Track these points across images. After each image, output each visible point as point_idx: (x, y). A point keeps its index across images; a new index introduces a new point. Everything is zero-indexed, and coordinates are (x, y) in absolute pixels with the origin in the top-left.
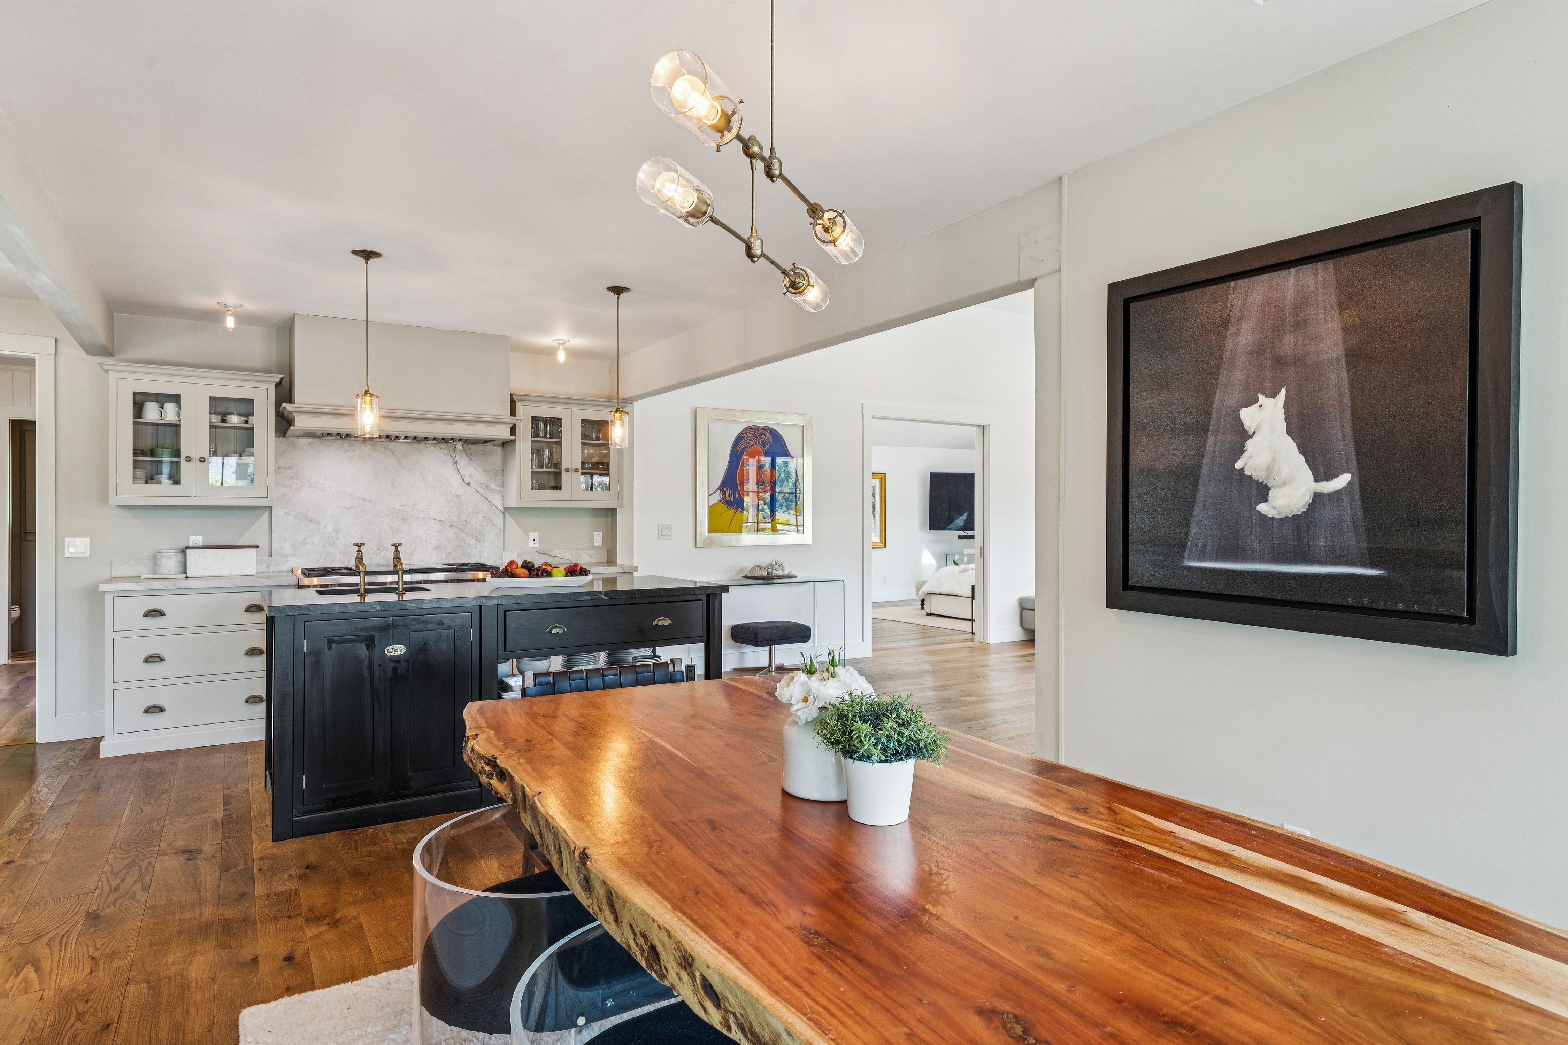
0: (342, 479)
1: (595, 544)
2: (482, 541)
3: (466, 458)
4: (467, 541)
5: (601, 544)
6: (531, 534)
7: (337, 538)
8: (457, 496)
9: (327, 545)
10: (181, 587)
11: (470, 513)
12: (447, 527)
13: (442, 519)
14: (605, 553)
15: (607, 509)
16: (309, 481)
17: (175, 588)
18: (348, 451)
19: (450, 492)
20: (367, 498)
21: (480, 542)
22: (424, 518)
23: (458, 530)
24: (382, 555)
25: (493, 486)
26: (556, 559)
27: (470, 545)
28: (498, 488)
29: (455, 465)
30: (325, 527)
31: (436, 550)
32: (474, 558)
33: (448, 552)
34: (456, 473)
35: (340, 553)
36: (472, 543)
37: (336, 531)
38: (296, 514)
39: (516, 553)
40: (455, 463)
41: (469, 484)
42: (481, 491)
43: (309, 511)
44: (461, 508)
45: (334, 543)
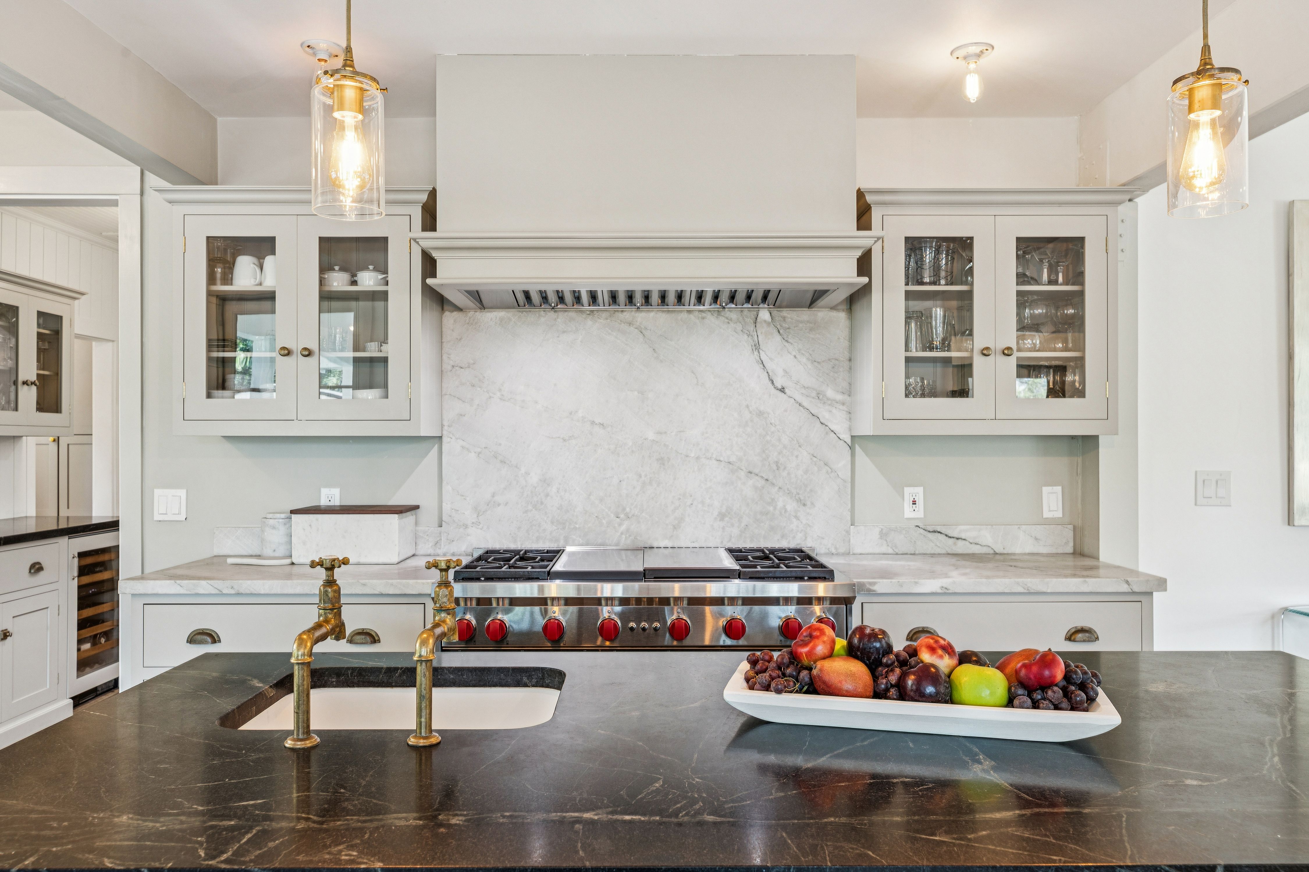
0: (555, 385)
1: (1046, 514)
2: (808, 503)
3: (778, 338)
4: (780, 504)
5: (1059, 514)
6: (908, 491)
7: (547, 495)
8: (760, 414)
9: (530, 507)
10: (242, 591)
11: (785, 447)
12: (742, 474)
13: (733, 459)
14: (1068, 533)
15: (1073, 438)
16: (500, 390)
17: (233, 592)
18: (564, 332)
19: (747, 406)
20: (597, 420)
21: (804, 505)
22: (698, 458)
23: (763, 482)
24: (623, 528)
25: (830, 393)
26: (960, 543)
27: (786, 511)
28: (839, 397)
29: (756, 353)
30: (527, 473)
31: (722, 519)
32: (794, 537)
33: (743, 525)
34: (758, 368)
35: (552, 523)
36: (789, 508)
37: (545, 481)
38: (479, 450)
39: (877, 530)
40: (757, 347)
41: (782, 390)
42: (805, 404)
43: (500, 445)
44: (768, 438)
45: (542, 503)
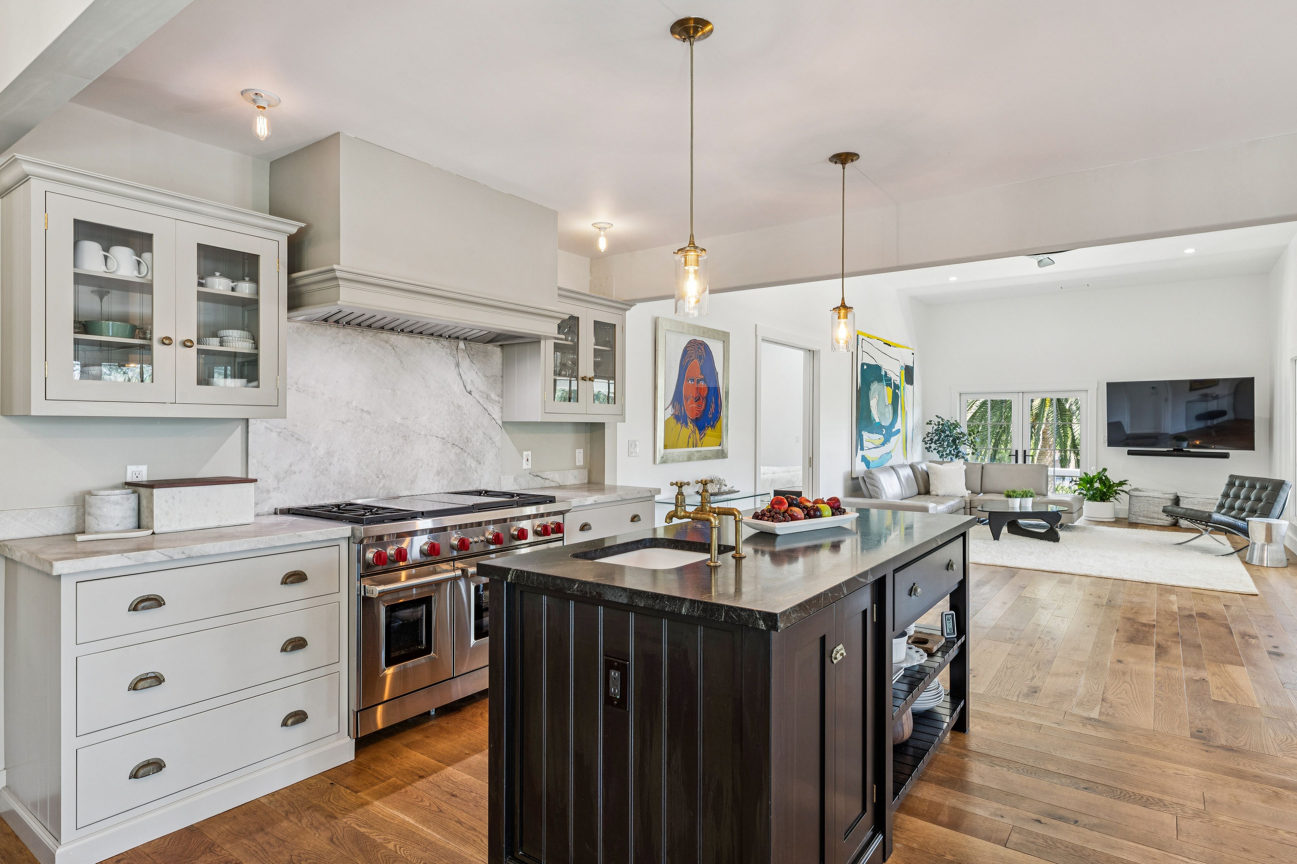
0: (337, 382)
1: (578, 464)
2: (482, 463)
3: (468, 360)
4: (468, 464)
5: (582, 463)
6: (525, 453)
7: (331, 464)
8: (459, 407)
9: (318, 473)
11: (471, 428)
12: (449, 445)
13: (445, 436)
14: (586, 473)
15: (587, 423)
16: (296, 383)
18: (343, 343)
19: (452, 402)
20: (365, 409)
21: (480, 464)
22: (426, 435)
23: (460, 450)
24: (381, 484)
25: (493, 396)
26: (547, 481)
27: (471, 468)
28: (497, 398)
29: (457, 369)
30: (317, 448)
31: (438, 475)
32: (475, 484)
33: (449, 478)
34: (458, 378)
35: (334, 484)
36: (473, 466)
37: (330, 454)
38: (280, 430)
39: (513, 477)
40: (458, 365)
41: (470, 393)
42: (481, 402)
43: (296, 426)
44: (463, 422)
45: (327, 470)
